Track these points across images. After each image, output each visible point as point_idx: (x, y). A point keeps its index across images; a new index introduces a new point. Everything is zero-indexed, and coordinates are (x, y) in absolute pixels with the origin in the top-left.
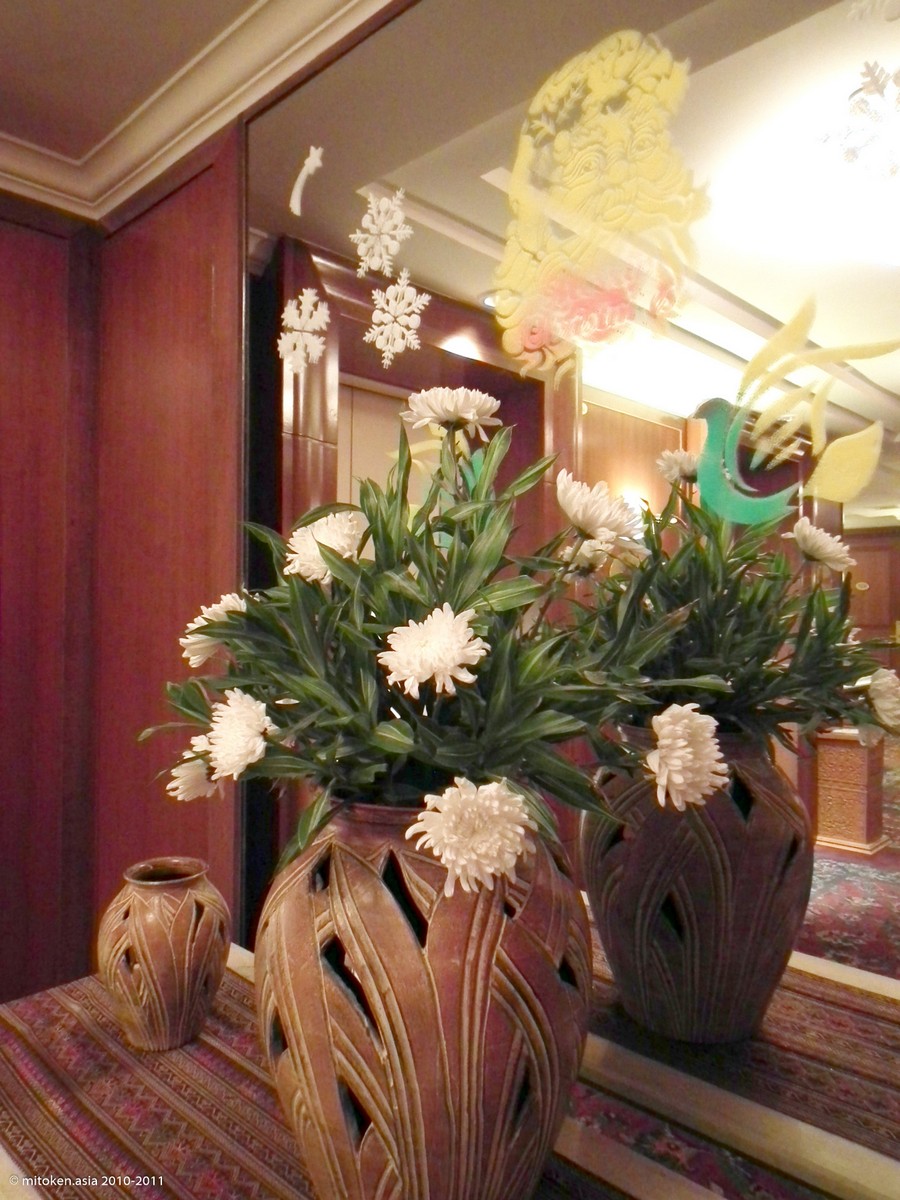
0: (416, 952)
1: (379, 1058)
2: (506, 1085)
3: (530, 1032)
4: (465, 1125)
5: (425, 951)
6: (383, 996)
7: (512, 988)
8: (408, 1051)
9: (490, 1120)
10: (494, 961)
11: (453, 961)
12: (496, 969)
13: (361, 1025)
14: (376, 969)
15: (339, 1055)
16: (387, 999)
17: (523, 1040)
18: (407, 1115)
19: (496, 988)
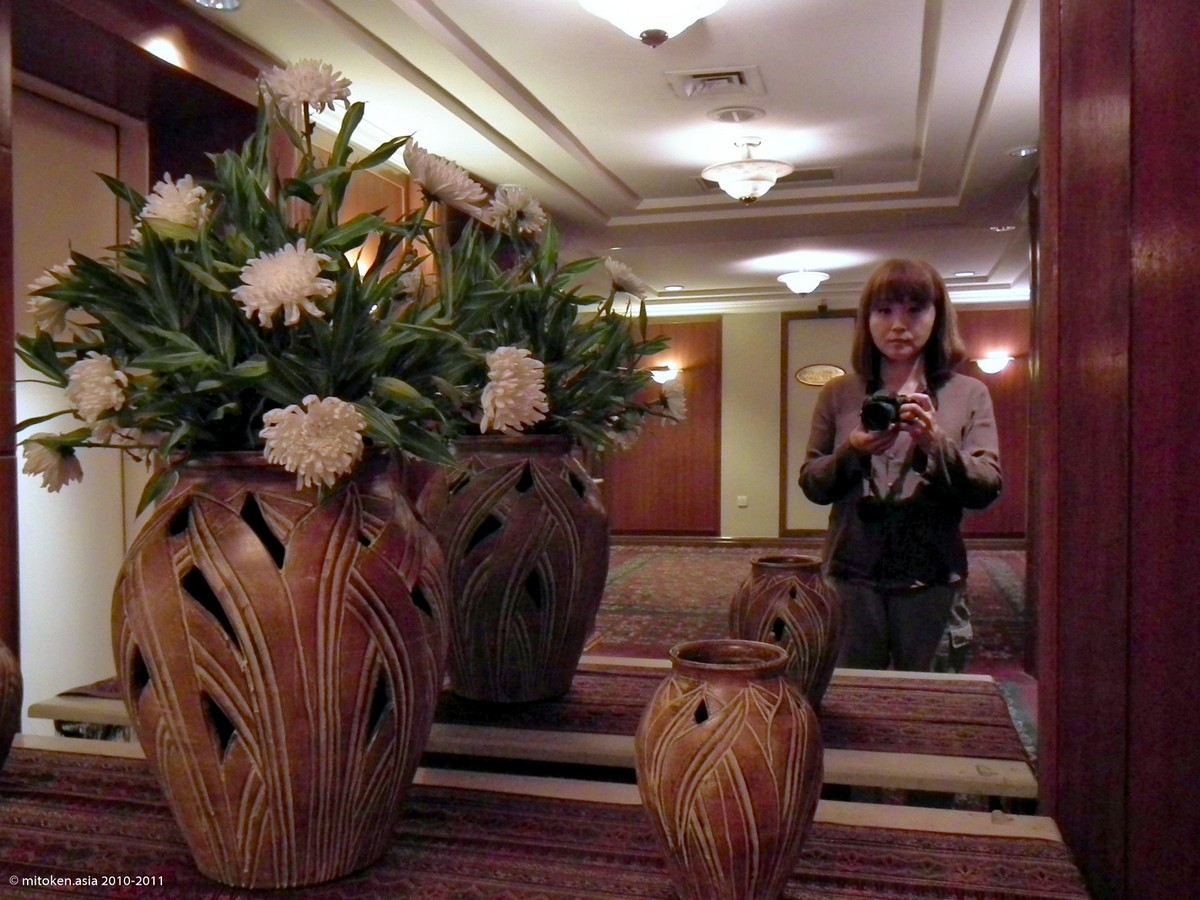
0: (273, 573)
1: (239, 667)
2: (361, 691)
3: (382, 644)
4: (323, 726)
5: (282, 571)
6: (242, 611)
7: (365, 603)
8: (267, 658)
9: (347, 720)
10: (347, 580)
11: (309, 578)
12: (349, 586)
13: (221, 639)
14: (235, 589)
15: (200, 671)
16: (246, 612)
17: (376, 650)
18: (267, 718)
19: (351, 602)
